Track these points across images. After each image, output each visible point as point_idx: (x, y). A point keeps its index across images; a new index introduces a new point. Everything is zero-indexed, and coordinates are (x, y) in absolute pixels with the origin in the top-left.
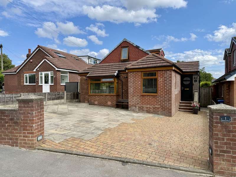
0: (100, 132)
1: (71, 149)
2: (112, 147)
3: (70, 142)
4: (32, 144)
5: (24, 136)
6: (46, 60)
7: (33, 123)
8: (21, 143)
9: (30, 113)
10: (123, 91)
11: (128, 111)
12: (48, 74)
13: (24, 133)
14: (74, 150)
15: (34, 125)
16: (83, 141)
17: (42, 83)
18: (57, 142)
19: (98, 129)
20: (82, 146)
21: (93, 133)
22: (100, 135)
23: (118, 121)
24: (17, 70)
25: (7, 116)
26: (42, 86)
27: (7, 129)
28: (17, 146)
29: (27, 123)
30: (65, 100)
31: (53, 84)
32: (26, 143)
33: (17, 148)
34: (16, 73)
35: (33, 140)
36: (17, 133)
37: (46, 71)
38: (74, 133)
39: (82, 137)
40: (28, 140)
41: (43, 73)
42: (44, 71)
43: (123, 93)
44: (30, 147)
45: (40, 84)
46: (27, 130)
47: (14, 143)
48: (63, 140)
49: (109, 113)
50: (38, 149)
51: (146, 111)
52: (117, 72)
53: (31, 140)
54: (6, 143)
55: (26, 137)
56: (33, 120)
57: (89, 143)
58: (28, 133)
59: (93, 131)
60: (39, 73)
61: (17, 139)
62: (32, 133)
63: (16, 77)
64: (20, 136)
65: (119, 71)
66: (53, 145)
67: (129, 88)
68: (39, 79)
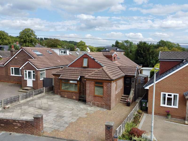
0: (67, 125)
1: (55, 136)
2: (71, 135)
3: (54, 132)
4: (40, 134)
5: (36, 131)
6: (29, 62)
7: (40, 126)
8: (35, 134)
9: (39, 123)
10: (84, 89)
11: (86, 105)
12: (31, 72)
13: (37, 130)
14: (56, 136)
15: (40, 127)
16: (60, 132)
17: (26, 78)
18: (49, 132)
19: (66, 123)
20: (59, 135)
21: (63, 126)
22: (67, 127)
23: (77, 115)
24: (4, 64)
25: (29, 123)
26: (27, 80)
27: (29, 128)
28: (33, 135)
29: (37, 126)
30: (44, 93)
31: (35, 80)
32: (37, 134)
33: (34, 136)
34: (4, 66)
35: (40, 133)
36: (34, 130)
37: (29, 70)
38: (55, 126)
39: (59, 130)
40: (38, 133)
41: (27, 71)
42: (28, 70)
43: (83, 91)
44: (39, 135)
45: (25, 79)
46: (37, 129)
47: (32, 134)
48: (51, 131)
49: (73, 107)
50: (42, 136)
51: (97, 105)
52: (79, 77)
53: (39, 133)
54: (29, 133)
55: (37, 131)
56: (40, 125)
57: (62, 133)
58: (38, 130)
59: (64, 125)
60: (24, 70)
61: (33, 132)
62: (40, 130)
63: (4, 69)
64: (35, 131)
65: (80, 76)
66: (47, 134)
67: (87, 90)
68: (24, 75)
